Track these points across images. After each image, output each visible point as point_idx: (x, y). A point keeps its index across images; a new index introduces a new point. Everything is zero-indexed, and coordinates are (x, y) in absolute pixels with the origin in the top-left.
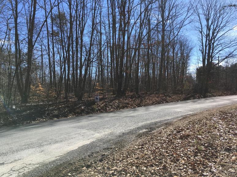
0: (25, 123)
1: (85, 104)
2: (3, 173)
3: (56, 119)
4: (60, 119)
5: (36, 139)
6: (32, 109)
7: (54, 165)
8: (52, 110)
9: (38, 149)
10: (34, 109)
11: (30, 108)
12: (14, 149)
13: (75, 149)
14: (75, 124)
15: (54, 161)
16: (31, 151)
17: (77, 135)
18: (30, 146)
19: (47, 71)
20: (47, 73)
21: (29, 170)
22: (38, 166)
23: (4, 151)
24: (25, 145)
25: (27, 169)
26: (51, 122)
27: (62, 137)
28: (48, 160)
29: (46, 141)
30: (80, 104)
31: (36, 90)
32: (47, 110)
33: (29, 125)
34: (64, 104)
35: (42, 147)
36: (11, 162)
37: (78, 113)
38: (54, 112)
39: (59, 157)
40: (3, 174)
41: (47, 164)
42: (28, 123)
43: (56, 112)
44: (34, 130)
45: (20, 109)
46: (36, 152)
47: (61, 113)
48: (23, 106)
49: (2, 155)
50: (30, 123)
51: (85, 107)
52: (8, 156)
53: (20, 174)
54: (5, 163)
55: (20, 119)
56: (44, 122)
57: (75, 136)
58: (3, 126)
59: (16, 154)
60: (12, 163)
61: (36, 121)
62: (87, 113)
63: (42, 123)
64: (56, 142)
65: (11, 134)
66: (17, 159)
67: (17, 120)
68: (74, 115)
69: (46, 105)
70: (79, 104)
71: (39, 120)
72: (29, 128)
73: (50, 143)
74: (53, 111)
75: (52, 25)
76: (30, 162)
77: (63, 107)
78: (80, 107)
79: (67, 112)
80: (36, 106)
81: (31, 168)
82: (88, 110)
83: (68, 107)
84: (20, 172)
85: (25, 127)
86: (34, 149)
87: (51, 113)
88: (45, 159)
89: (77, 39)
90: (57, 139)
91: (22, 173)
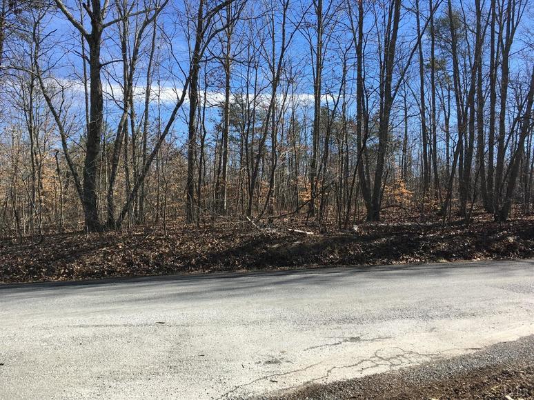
0: (378, 262)
1: (517, 231)
2: (362, 359)
3: (444, 261)
4: (455, 263)
5: (415, 301)
6: (392, 235)
7: (464, 366)
8: (434, 240)
9: (423, 324)
10: (396, 234)
11: (387, 232)
12: (376, 313)
13: (511, 340)
14: (500, 280)
15: (463, 358)
16: (407, 324)
17: (511, 307)
18: (403, 313)
19: (415, 151)
20: (415, 157)
21: (411, 365)
22: (428, 359)
23: (357, 315)
24: (394, 310)
25: (406, 361)
26: (435, 267)
27: (474, 304)
28: (449, 352)
29: (437, 308)
30: (504, 229)
31: (395, 195)
32: (424, 239)
33: (390, 268)
34: (462, 229)
35: (430, 319)
36: (371, 338)
37: (498, 251)
38: (439, 246)
39: (475, 351)
40: (362, 361)
41: (448, 361)
42: (384, 263)
43: (443, 246)
44: (402, 279)
45: (368, 233)
46: (419, 328)
47: (455, 249)
48: (372, 228)
49: (353, 322)
50: (387, 264)
51: (518, 240)
52: (364, 325)
53: (394, 368)
54: (362, 338)
55: (369, 253)
56: (418, 264)
57: (506, 308)
58: (339, 263)
59: (378, 324)
60: (374, 342)
61: (401, 260)
62: (523, 254)
63: (415, 268)
64: (462, 315)
65: (359, 283)
66: (382, 335)
67: (363, 254)
68: (487, 256)
69: (418, 227)
70: (501, 229)
71: (407, 259)
72: (391, 275)
73: (448, 316)
74: (436, 242)
75: (433, 45)
76: (410, 348)
77: (460, 235)
78: (505, 237)
79: (469, 246)
80: (398, 228)
81: (415, 361)
82: (527, 247)
83: (471, 235)
84: (392, 365)
85: (382, 272)
86: (414, 322)
87: (433, 248)
88: (442, 348)
89: (493, 67)
90: (463, 309)
91: (398, 367)
